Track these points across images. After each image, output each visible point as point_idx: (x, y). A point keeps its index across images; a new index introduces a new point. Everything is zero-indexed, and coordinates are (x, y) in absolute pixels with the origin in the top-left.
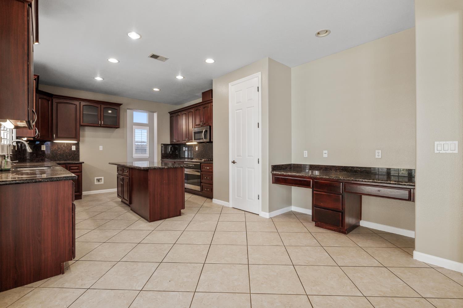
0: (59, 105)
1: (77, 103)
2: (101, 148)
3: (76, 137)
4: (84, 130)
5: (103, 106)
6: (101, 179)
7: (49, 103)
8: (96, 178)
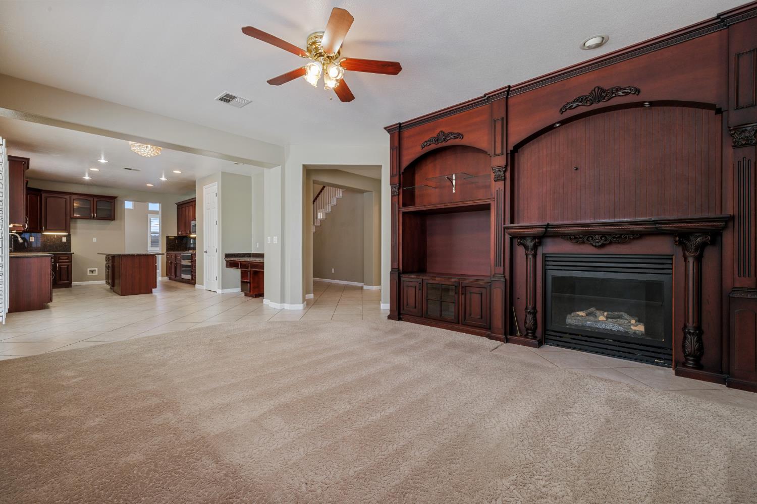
0: (48, 199)
1: (68, 197)
2: (95, 240)
3: (67, 228)
4: (75, 222)
5: (95, 200)
6: (95, 270)
7: (37, 198)
8: (89, 269)
